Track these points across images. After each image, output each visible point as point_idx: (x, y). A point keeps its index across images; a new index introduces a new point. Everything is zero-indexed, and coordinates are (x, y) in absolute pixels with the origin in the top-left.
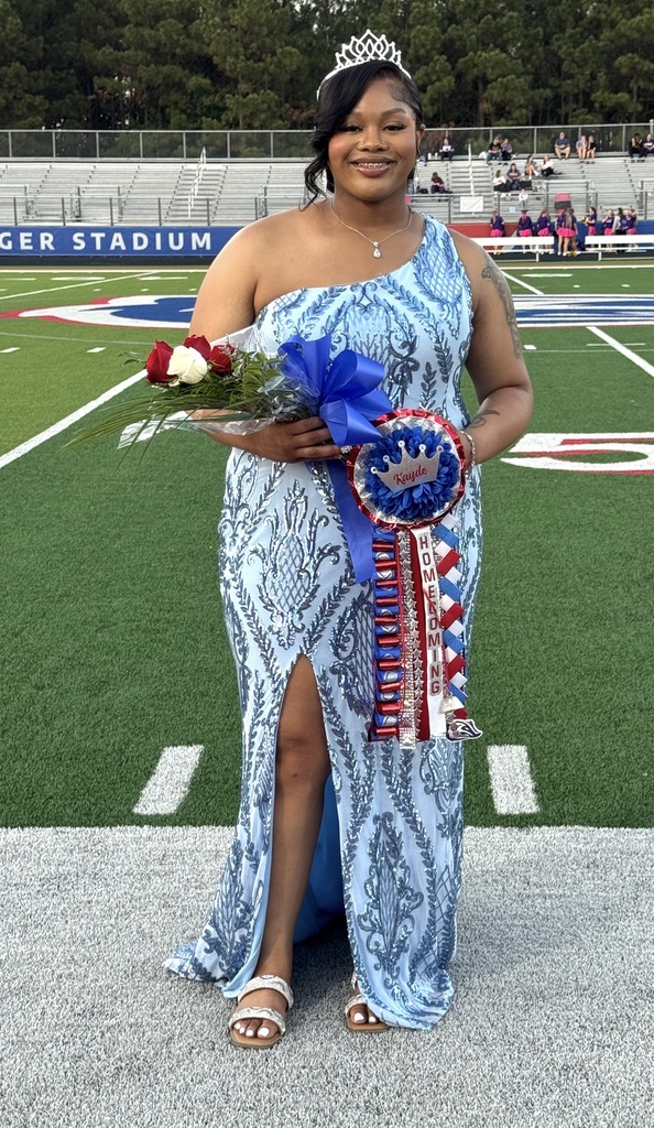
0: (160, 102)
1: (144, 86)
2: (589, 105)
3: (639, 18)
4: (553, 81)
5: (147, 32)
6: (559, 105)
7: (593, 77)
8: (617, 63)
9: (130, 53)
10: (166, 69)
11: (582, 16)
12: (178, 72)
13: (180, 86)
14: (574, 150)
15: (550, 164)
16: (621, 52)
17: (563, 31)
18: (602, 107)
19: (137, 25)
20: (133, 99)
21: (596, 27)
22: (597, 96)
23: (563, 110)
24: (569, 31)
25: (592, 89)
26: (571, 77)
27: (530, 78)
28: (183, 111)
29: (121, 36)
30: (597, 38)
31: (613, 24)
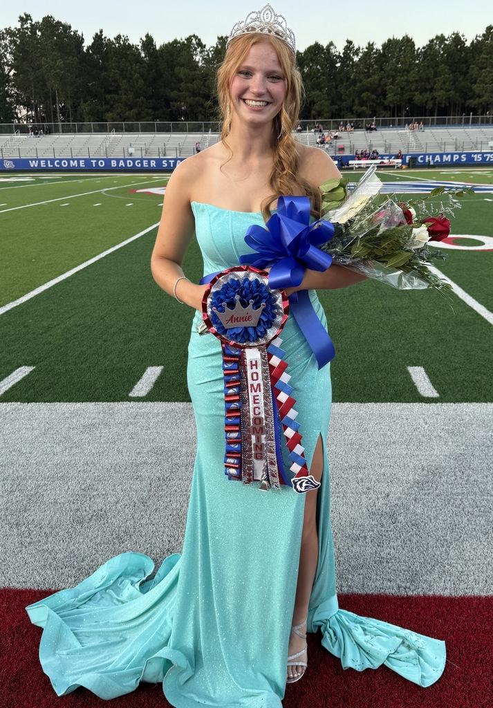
0: (195, 112)
1: (188, 106)
2: (352, 112)
3: (370, 79)
4: (339, 103)
5: (190, 85)
6: (341, 111)
7: (353, 101)
8: (362, 96)
9: (183, 93)
10: (197, 99)
11: (349, 78)
12: (201, 100)
13: (202, 105)
14: (346, 128)
15: (337, 134)
16: (364, 92)
17: (342, 83)
18: (357, 112)
19: (186, 82)
20: (184, 110)
21: (354, 82)
22: (355, 108)
23: (342, 113)
24: (344, 84)
25: (353, 105)
26: (345, 101)
27: (330, 101)
28: (203, 115)
29: (180, 86)
30: (355, 86)
31: (361, 81)
